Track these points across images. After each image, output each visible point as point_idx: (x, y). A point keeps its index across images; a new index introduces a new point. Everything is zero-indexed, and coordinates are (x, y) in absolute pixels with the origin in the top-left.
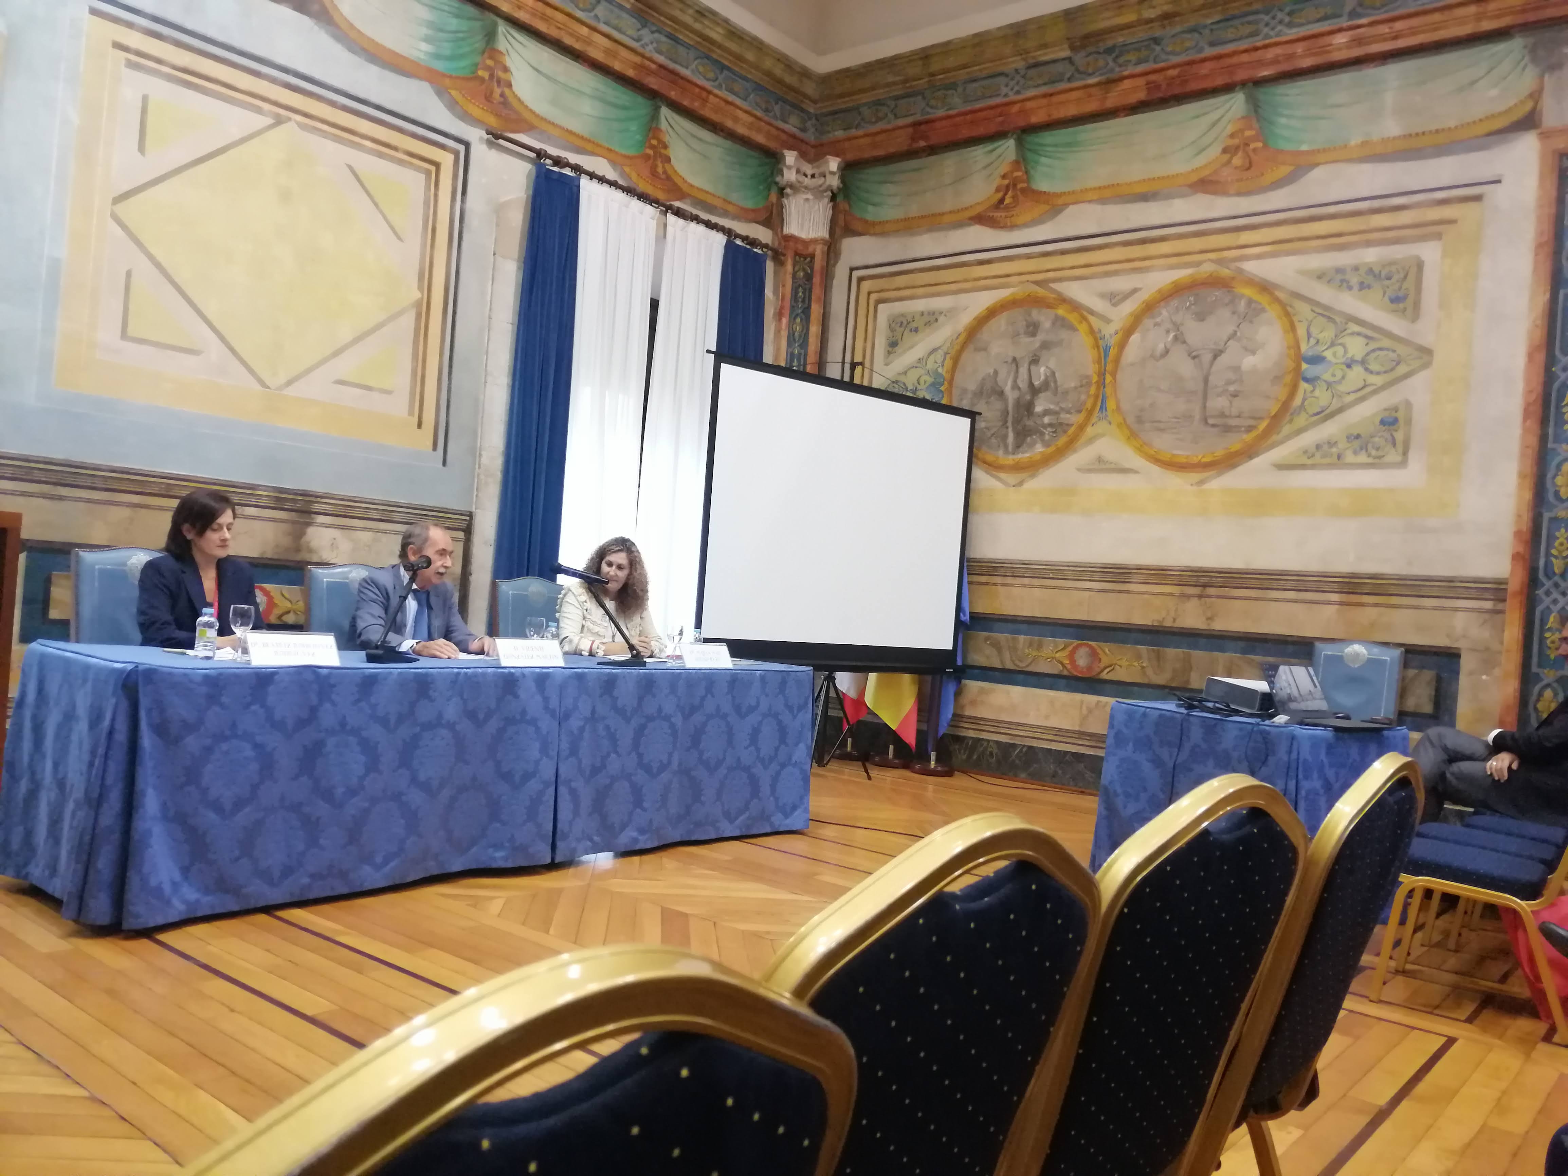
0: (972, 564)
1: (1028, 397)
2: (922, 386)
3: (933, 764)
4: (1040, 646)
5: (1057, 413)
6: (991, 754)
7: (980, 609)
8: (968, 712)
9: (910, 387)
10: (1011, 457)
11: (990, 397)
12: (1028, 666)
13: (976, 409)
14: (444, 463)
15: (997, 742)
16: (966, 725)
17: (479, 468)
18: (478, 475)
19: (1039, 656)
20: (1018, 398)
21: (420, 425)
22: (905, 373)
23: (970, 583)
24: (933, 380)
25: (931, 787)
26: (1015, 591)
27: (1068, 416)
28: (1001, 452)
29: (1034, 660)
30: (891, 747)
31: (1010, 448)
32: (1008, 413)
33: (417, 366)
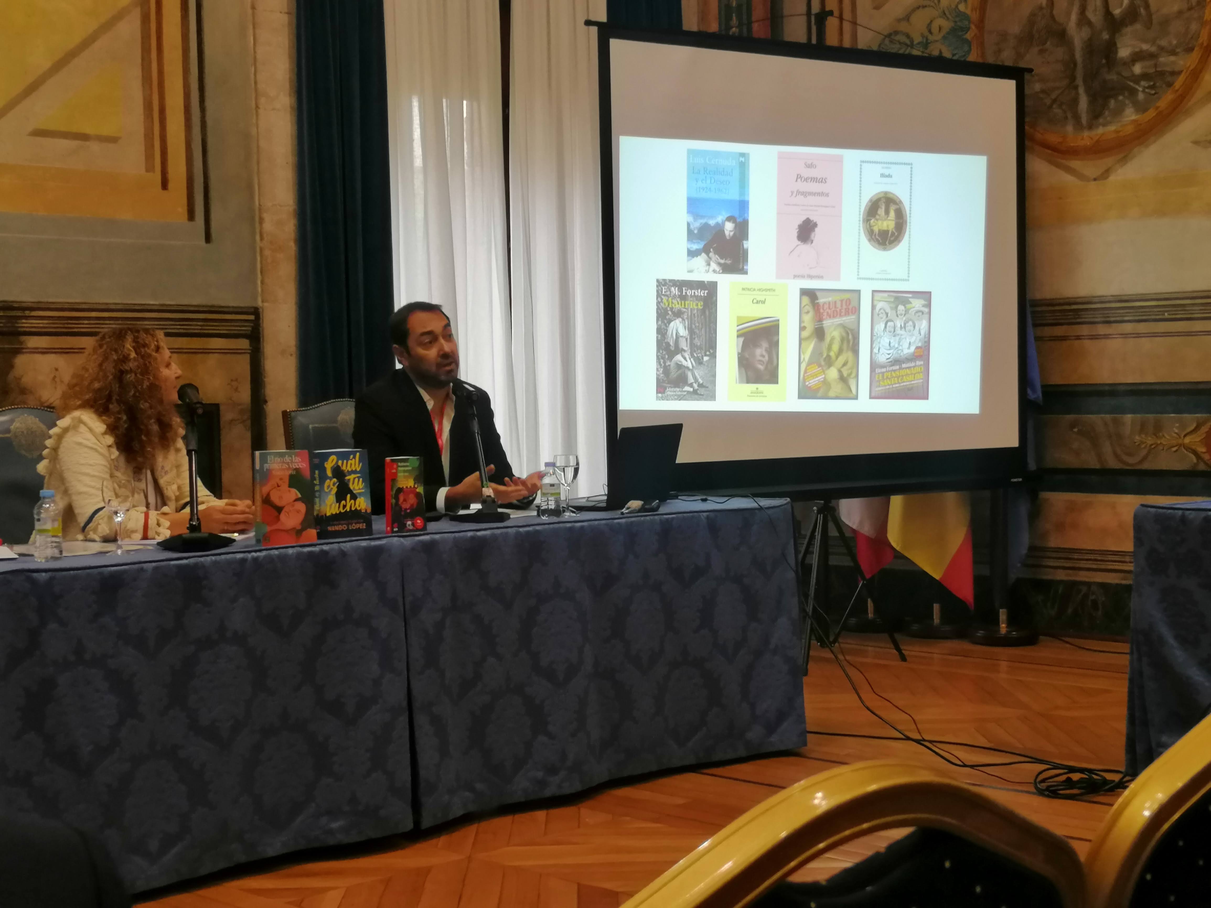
0: (1039, 309)
1: (1105, 36)
2: (937, 36)
3: (1003, 628)
4: (1158, 428)
5: (1152, 56)
6: (1095, 603)
7: (1056, 379)
8: (1054, 542)
9: (917, 39)
10: (1086, 134)
11: (1045, 43)
12: (1141, 462)
13: (1022, 65)
14: (208, 238)
15: (1103, 586)
16: (1052, 563)
17: (262, 239)
18: (261, 250)
19: (1157, 445)
20: (1090, 39)
21: (165, 185)
22: (907, 18)
23: (1038, 339)
24: (952, 24)
25: (1004, 665)
26: (1114, 344)
27: (1172, 58)
28: (1070, 128)
29: (1149, 452)
30: (936, 607)
31: (1084, 120)
32: (1075, 64)
33: (151, 95)
